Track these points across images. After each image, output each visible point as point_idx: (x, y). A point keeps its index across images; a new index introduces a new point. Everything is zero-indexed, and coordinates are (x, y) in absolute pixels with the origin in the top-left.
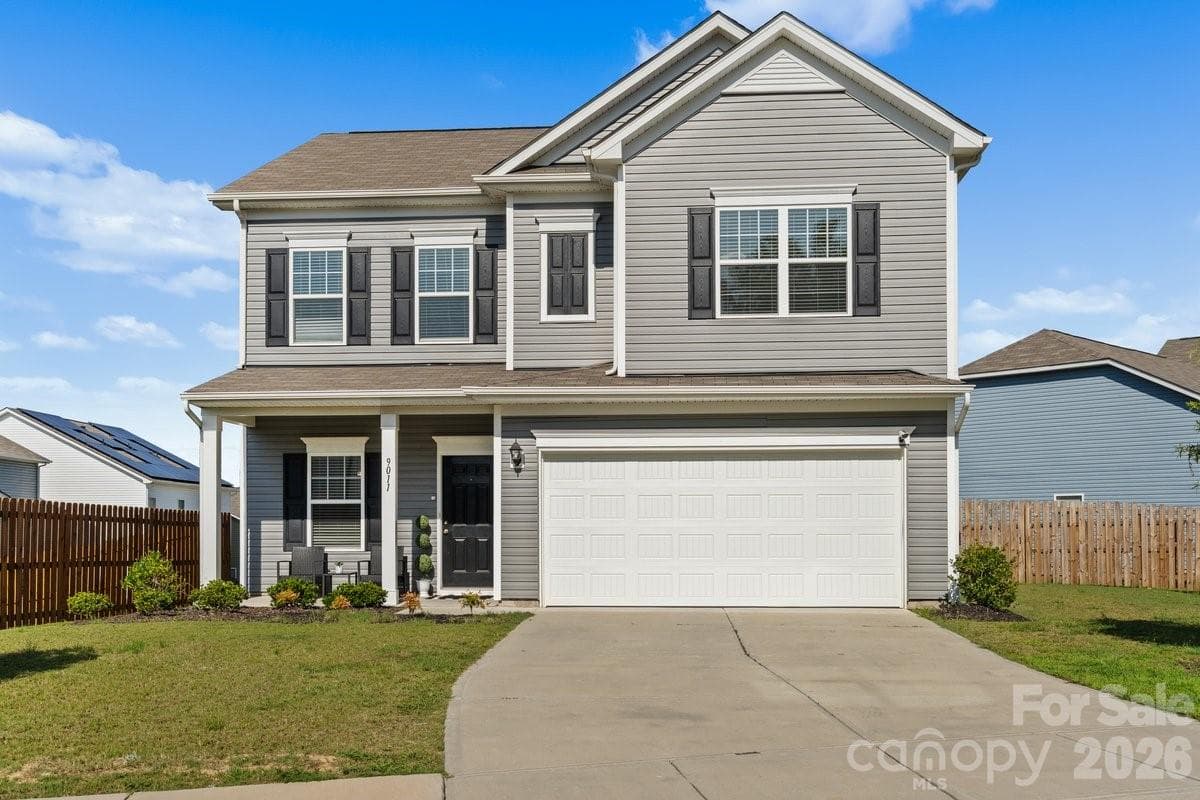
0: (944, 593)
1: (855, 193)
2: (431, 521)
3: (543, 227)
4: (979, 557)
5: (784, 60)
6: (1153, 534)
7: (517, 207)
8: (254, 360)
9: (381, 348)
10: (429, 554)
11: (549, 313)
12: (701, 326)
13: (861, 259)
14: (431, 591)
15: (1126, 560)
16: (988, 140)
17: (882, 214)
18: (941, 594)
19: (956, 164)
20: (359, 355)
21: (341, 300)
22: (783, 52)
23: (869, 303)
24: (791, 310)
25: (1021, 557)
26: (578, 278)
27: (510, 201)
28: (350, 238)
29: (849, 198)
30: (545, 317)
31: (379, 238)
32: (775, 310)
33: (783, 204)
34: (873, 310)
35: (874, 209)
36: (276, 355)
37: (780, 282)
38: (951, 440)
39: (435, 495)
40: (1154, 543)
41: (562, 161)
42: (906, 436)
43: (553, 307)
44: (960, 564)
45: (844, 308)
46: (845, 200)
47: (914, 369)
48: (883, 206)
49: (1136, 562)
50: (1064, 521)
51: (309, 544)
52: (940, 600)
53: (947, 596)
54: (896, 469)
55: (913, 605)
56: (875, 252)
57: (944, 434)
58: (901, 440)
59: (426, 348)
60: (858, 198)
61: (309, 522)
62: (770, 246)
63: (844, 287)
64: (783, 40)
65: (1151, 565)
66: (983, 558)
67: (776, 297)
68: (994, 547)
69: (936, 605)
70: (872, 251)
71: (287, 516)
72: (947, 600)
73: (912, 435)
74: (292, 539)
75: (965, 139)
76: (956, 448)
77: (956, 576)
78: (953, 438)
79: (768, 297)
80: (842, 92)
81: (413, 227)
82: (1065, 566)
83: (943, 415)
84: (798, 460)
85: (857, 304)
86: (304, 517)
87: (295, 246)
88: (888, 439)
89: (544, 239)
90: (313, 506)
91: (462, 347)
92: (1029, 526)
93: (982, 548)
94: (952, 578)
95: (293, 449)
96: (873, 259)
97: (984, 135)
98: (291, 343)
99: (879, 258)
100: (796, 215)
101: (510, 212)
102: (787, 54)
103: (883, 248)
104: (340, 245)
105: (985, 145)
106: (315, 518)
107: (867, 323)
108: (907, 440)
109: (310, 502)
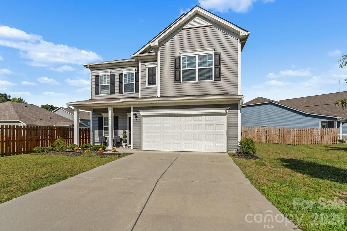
0: (237, 149)
1: (214, 50)
2: (126, 131)
3: (147, 66)
4: (246, 141)
5: (197, 19)
6: (282, 133)
7: (141, 62)
8: (93, 98)
9: (117, 95)
10: (126, 138)
11: (148, 85)
12: (178, 85)
13: (216, 66)
14: (126, 145)
15: (276, 138)
16: (249, 33)
17: (221, 55)
18: (236, 150)
19: (240, 42)
20: (113, 96)
21: (109, 85)
22: (197, 17)
23: (218, 77)
24: (199, 80)
25: (255, 138)
26: (154, 77)
27: (140, 61)
28: (111, 72)
29: (213, 52)
30: (147, 86)
31: (116, 72)
32: (195, 80)
33: (197, 54)
34: (219, 79)
35: (219, 54)
36: (97, 97)
37: (196, 73)
38: (239, 111)
39: (127, 125)
40: (282, 135)
41: (151, 52)
42: (227, 110)
43: (149, 84)
44: (241, 142)
45: (212, 79)
46: (212, 52)
47: (229, 93)
48: (221, 53)
49: (279, 139)
50: (264, 131)
51: (103, 135)
52: (236, 151)
53: (238, 150)
54: (225, 118)
55: (229, 152)
56: (220, 65)
57: (237, 109)
58: (226, 111)
59: (125, 94)
60: (215, 52)
61: (103, 131)
62: (194, 65)
63: (212, 73)
64: (197, 14)
65: (282, 139)
66: (247, 141)
67: (195, 77)
68: (250, 138)
69: (235, 152)
70: (219, 64)
71: (99, 130)
72: (238, 151)
73: (229, 110)
74: (100, 134)
75: (243, 33)
76: (240, 113)
77: (240, 146)
78: (239, 110)
79: (193, 77)
80: (211, 26)
81: (123, 69)
82: (264, 139)
83: (237, 104)
84: (201, 116)
85: (215, 78)
86: (102, 130)
87: (101, 74)
88: (223, 111)
89: (147, 69)
90: (104, 128)
91: (132, 94)
92: (257, 131)
93: (247, 138)
94: (239, 146)
95: (100, 116)
96: (219, 66)
97: (248, 32)
98: (100, 94)
99: (220, 66)
100: (200, 57)
101: (140, 63)
102: (198, 18)
103: (221, 64)
104: (109, 74)
105: (248, 34)
106: (104, 130)
107: (218, 82)
108: (228, 111)
109: (103, 127)
